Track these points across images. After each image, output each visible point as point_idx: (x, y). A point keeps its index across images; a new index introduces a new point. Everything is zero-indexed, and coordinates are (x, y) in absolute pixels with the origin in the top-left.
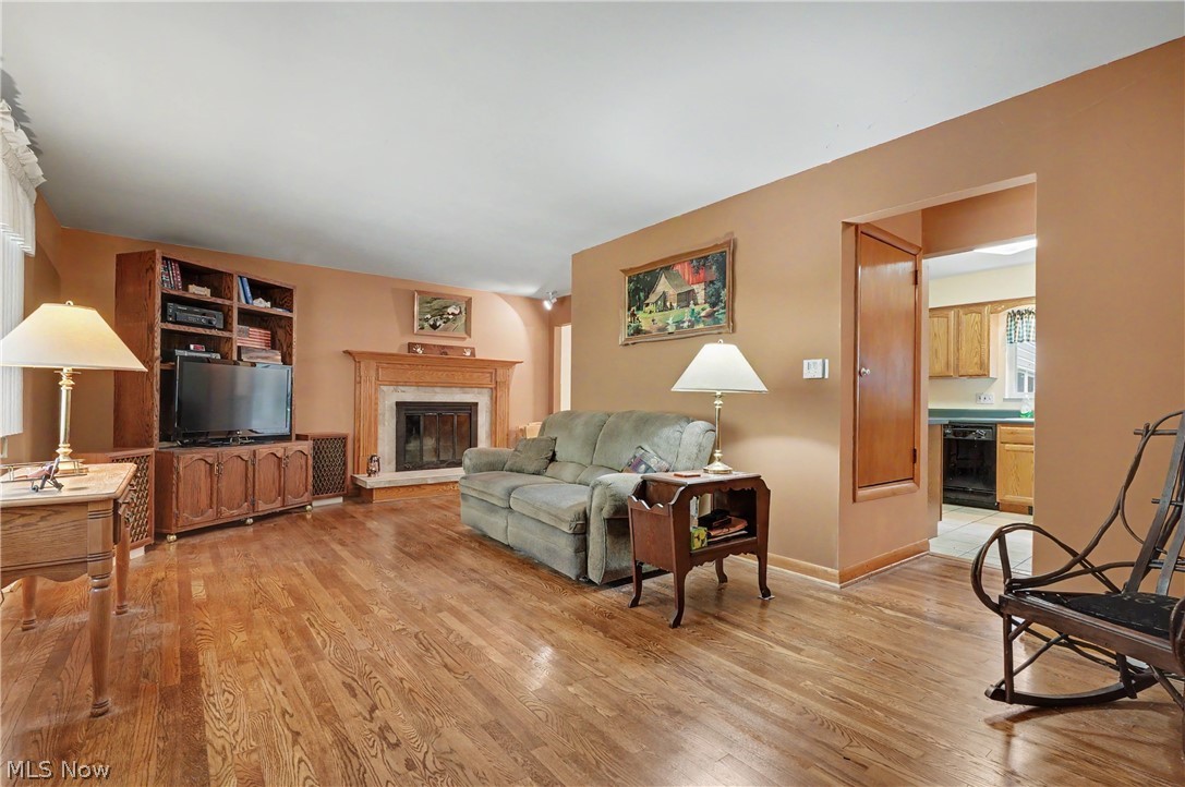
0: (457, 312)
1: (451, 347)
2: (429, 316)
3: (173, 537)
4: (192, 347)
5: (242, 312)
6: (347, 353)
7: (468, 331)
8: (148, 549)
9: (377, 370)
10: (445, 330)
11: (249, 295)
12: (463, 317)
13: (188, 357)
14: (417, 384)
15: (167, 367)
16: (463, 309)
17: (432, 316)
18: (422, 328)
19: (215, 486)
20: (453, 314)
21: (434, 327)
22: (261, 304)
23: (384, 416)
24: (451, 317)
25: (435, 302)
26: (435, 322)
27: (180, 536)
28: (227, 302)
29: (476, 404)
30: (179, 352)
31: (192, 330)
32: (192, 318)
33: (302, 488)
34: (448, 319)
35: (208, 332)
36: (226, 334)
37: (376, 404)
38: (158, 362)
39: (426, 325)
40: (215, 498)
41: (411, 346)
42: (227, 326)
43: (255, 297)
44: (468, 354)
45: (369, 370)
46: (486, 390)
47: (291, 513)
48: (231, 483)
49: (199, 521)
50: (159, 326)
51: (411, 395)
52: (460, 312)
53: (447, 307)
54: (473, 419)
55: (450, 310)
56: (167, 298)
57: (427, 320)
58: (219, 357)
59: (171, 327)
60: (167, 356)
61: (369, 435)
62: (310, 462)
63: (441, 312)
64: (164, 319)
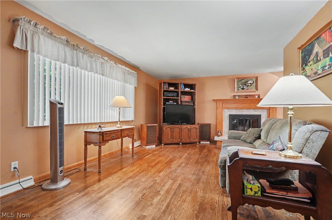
0: (252, 83)
1: (249, 95)
2: (241, 86)
3: (163, 144)
4: (170, 102)
5: (181, 92)
6: (213, 100)
7: (257, 89)
8: (156, 146)
9: (223, 104)
10: (247, 89)
11: (184, 88)
12: (255, 84)
13: (169, 104)
14: (236, 109)
15: (164, 106)
16: (254, 81)
17: (242, 85)
18: (238, 90)
19: (172, 135)
20: (250, 83)
21: (243, 89)
22: (187, 89)
23: (225, 119)
24: (249, 85)
25: (243, 81)
26: (243, 87)
27: (165, 144)
28: (178, 90)
29: (260, 115)
30: (167, 103)
31: (170, 98)
32: (169, 95)
33: (196, 138)
34: (248, 86)
35: (173, 98)
36: (177, 98)
37: (222, 115)
38: (162, 106)
39: (240, 89)
40: (172, 137)
41: (234, 96)
42: (178, 96)
43: (185, 88)
44: (257, 97)
45: (220, 104)
46: (265, 110)
47: (192, 144)
48: (176, 134)
49: (168, 142)
50: (163, 97)
51: (234, 112)
52: (254, 82)
53: (248, 81)
54: (259, 121)
55: (249, 82)
56: (164, 91)
57: (240, 87)
58: (176, 104)
59: (165, 97)
60: (164, 104)
61: (220, 124)
62: (198, 131)
63: (245, 84)
64: (164, 96)
